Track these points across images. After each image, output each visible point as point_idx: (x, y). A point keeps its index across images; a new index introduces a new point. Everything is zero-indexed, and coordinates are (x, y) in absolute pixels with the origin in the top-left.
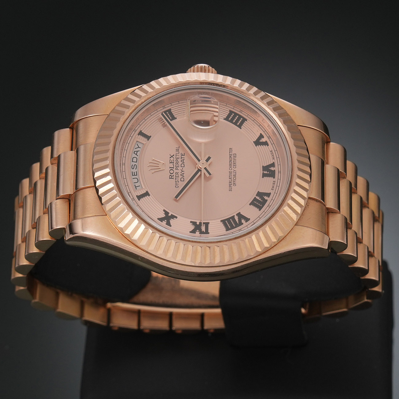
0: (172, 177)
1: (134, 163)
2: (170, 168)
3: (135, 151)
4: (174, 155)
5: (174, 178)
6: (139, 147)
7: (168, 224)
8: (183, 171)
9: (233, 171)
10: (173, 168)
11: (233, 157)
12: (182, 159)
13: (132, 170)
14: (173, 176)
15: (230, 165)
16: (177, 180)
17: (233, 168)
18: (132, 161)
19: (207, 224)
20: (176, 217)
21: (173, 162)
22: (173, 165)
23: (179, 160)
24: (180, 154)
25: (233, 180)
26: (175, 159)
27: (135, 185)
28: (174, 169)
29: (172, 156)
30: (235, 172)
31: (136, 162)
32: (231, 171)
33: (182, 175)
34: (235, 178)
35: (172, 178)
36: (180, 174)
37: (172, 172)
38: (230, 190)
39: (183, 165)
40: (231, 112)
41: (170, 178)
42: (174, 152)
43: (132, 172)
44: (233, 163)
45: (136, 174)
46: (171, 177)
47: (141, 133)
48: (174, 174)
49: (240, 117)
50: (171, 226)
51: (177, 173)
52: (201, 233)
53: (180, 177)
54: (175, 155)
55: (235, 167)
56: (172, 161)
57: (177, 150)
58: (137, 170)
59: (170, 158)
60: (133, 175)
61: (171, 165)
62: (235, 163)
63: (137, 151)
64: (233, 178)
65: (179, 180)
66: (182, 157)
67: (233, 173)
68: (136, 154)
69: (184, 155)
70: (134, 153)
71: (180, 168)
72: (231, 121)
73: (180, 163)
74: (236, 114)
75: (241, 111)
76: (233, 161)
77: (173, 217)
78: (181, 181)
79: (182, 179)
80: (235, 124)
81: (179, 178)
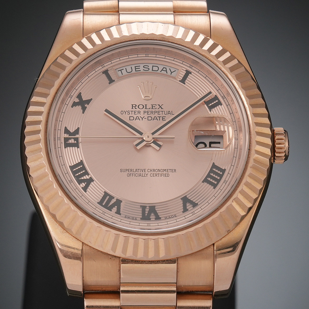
0: (134, 108)
1: (150, 68)
2: (146, 105)
3: (166, 68)
4: (162, 108)
5: (132, 110)
6: (172, 73)
7: (75, 104)
8: (142, 118)
9: (147, 173)
10: (146, 108)
11: (165, 173)
12: (158, 118)
13: (142, 66)
14: (136, 108)
15: (154, 170)
16: (131, 112)
17: (150, 173)
18: (153, 66)
19: (76, 145)
20: (83, 113)
21: (153, 108)
22: (150, 108)
23: (156, 115)
24: (165, 115)
25: (135, 173)
26: (157, 110)
27: (123, 69)
28: (144, 109)
29: (160, 107)
30: (146, 175)
31: (152, 70)
32: (146, 171)
33: (137, 118)
34: (137, 175)
35: (132, 108)
36: (139, 115)
37: (141, 107)
38: (121, 171)
39: (150, 118)
40: (224, 171)
41: (132, 105)
42: (166, 108)
43: (140, 66)
44: (157, 173)
45: (137, 70)
46: (134, 106)
47: (188, 73)
48: (138, 109)
49: (218, 181)
50: (72, 107)
51: (139, 112)
52: (66, 140)
53: (135, 116)
54: (162, 110)
55: (152, 175)
56: (155, 107)
57: (169, 113)
58: (142, 71)
59: (159, 105)
60: (136, 68)
61: (149, 106)
62: (158, 175)
63: (166, 71)
64: (137, 173)
65: (131, 115)
66: (161, 118)
67: (143, 173)
68: (162, 70)
69: (163, 119)
70: (164, 68)
71: (146, 115)
72: (211, 171)
73: (153, 116)
74: (221, 176)
75: (225, 182)
76: (159, 173)
77: (84, 109)
78: (130, 117)
79: (132, 118)
80: (209, 176)
81: (133, 115)
